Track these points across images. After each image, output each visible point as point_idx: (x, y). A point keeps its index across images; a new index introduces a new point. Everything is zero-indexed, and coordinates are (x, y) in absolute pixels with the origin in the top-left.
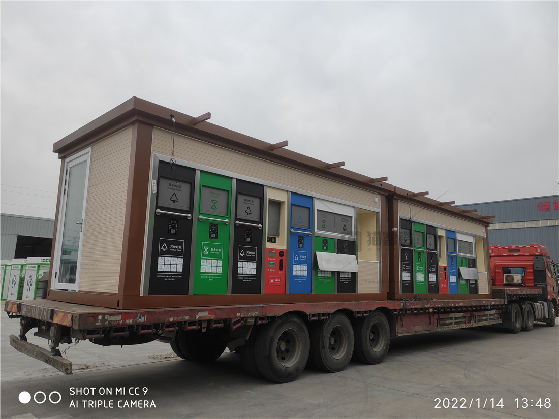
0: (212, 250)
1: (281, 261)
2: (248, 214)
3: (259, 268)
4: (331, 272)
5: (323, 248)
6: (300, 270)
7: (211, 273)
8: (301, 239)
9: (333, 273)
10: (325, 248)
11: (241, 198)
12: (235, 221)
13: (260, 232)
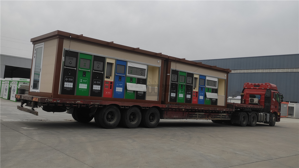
0: (83, 80)
1: (111, 86)
2: (98, 68)
3: (101, 88)
4: (133, 91)
5: (130, 81)
6: (119, 90)
7: (83, 88)
8: (120, 77)
9: (134, 91)
10: (131, 81)
11: (95, 62)
12: (93, 71)
13: (103, 75)
